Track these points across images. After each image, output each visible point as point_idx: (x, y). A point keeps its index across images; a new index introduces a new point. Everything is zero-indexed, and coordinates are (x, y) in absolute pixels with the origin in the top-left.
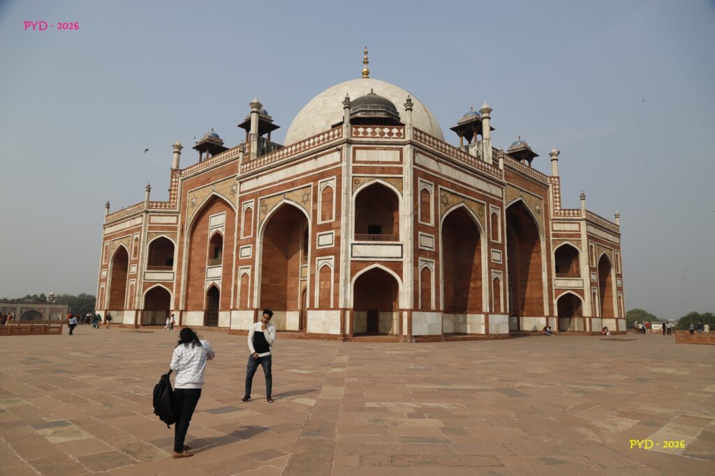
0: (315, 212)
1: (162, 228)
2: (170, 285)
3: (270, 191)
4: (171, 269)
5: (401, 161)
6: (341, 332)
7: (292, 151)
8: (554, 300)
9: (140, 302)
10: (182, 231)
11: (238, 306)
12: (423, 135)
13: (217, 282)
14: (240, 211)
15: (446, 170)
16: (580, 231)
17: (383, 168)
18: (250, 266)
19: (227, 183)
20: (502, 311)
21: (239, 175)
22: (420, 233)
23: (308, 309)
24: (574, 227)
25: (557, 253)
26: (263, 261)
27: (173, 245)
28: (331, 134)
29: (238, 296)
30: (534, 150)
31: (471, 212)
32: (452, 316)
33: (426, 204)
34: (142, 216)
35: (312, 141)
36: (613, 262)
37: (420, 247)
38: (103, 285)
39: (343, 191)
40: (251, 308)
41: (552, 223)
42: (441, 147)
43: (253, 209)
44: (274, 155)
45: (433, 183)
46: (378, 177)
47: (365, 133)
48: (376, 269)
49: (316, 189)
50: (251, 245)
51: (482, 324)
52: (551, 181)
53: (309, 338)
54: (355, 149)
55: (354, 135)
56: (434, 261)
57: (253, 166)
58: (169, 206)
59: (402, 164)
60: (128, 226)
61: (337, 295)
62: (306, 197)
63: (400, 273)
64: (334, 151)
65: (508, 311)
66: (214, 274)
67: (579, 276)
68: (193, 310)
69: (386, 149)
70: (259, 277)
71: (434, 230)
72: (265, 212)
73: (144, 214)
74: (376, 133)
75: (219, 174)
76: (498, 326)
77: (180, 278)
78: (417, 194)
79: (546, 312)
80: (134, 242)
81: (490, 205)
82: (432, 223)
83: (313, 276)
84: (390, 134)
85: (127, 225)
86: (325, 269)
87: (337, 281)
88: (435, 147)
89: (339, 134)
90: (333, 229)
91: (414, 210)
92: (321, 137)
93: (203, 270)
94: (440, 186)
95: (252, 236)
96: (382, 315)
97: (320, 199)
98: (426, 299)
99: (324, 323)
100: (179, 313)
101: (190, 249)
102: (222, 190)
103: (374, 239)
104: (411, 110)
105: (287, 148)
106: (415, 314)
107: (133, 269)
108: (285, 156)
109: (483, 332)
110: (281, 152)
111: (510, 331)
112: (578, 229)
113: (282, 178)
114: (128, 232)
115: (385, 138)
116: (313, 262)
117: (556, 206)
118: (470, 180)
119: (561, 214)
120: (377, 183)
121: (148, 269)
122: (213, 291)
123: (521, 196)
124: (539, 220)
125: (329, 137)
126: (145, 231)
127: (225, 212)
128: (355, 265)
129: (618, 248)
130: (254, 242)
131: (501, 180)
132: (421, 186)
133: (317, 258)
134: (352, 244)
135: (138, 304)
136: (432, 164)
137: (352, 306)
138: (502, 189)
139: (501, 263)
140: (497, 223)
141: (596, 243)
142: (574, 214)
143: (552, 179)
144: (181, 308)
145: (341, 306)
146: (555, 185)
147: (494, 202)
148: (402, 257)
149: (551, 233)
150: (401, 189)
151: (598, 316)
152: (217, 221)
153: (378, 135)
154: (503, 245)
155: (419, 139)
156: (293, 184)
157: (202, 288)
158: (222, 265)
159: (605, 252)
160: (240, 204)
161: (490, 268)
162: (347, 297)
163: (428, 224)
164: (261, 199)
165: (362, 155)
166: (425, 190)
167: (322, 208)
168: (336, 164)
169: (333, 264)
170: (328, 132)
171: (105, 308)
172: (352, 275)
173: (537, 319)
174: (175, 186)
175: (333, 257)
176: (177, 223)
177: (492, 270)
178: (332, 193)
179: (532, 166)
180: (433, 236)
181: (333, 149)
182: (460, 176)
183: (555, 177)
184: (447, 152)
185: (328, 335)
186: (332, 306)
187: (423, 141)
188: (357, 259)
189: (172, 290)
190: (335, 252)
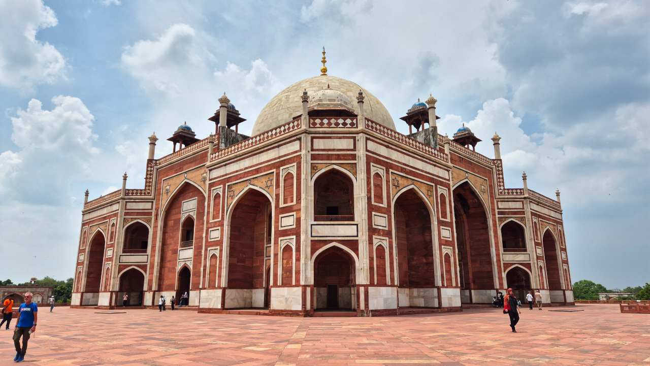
0: (277, 196)
1: (138, 214)
2: (144, 267)
3: (237, 177)
4: (145, 252)
5: (355, 149)
6: (302, 308)
7: (256, 141)
8: (503, 273)
9: (115, 284)
10: (157, 215)
11: (206, 285)
12: (374, 125)
13: (188, 263)
14: (209, 197)
15: (395, 156)
16: (523, 208)
17: (338, 155)
18: (218, 247)
19: (198, 170)
20: (454, 284)
21: (208, 164)
22: (373, 213)
23: (272, 287)
24: (518, 205)
25: (503, 229)
26: (230, 242)
27: (147, 229)
28: (291, 125)
29: (207, 276)
30: (477, 136)
31: (421, 193)
32: (407, 291)
33: (378, 187)
34: (119, 202)
35: (274, 132)
36: (556, 237)
37: (374, 226)
38: (80, 268)
39: (303, 176)
40: (219, 287)
41: (497, 202)
42: (391, 135)
43: (221, 194)
44: (240, 145)
45: (384, 168)
46: (334, 164)
47: (322, 124)
48: (334, 247)
49: (278, 175)
50: (219, 228)
51: (435, 297)
52: (494, 163)
53: (272, 315)
54: (313, 138)
55: (311, 126)
56: (387, 238)
57: (221, 155)
58: (145, 193)
59: (355, 151)
60: (105, 213)
61: (298, 273)
62: (269, 182)
63: (356, 250)
64: (294, 140)
65: (459, 285)
66: (186, 255)
67: (526, 251)
68: (166, 290)
69: (340, 138)
70: (227, 257)
71: (387, 211)
72: (232, 198)
73: (120, 200)
74: (331, 124)
75: (191, 163)
76: (450, 299)
77: (154, 260)
78: (370, 178)
79: (497, 286)
80: (110, 227)
81: (438, 186)
82: (385, 205)
83: (276, 255)
84: (345, 124)
85: (105, 211)
86: (287, 249)
87: (298, 259)
88: (386, 135)
89: (298, 125)
90: (293, 211)
91: (368, 192)
92: (282, 128)
93: (175, 252)
94: (391, 170)
95: (220, 219)
96: (341, 291)
97: (282, 184)
98: (382, 275)
99: (287, 299)
100: (152, 293)
101: (164, 233)
102: (194, 177)
103: (331, 220)
104: (363, 102)
105: (252, 139)
106: (371, 289)
107: (109, 253)
108: (250, 145)
109: (437, 305)
110: (247, 142)
111: (462, 303)
112: (522, 207)
113: (247, 166)
114: (105, 218)
115: (340, 128)
116: (276, 243)
117: (500, 186)
118: (419, 165)
119: (505, 193)
120: (334, 169)
121: (124, 252)
122: (185, 272)
123: (467, 178)
124: (485, 198)
125: (289, 128)
126: (121, 216)
127: (197, 198)
128: (315, 244)
129: (561, 224)
130: (222, 225)
131: (447, 164)
132: (373, 171)
133: (280, 239)
134: (312, 225)
135: (113, 285)
136: (383, 151)
137: (312, 283)
138: (448, 171)
139: (451, 239)
140: (445, 203)
141: (540, 219)
142: (517, 193)
143: (495, 162)
144: (153, 289)
145: (302, 283)
146: (498, 167)
147: (442, 184)
148: (357, 236)
149: (497, 211)
150: (355, 174)
151: (546, 288)
152: (189, 206)
153: (333, 126)
154: (452, 223)
155: (370, 128)
156: (257, 171)
157: (174, 269)
158: (193, 247)
159: (548, 227)
160: (210, 190)
161: (440, 245)
162: (308, 274)
163: (381, 205)
164: (228, 186)
165: (320, 144)
166: (377, 173)
167: (284, 193)
168: (296, 152)
169: (294, 243)
170: (289, 124)
171: (82, 291)
172: (312, 253)
173: (488, 291)
174: (150, 174)
175: (294, 237)
176: (152, 209)
177: (443, 246)
178: (293, 178)
179: (476, 151)
180: (386, 216)
181: (293, 139)
182: (409, 161)
183: (498, 160)
184: (397, 139)
185: (291, 311)
186: (294, 283)
187: (374, 130)
188: (316, 239)
189: (146, 272)
190: (296, 232)
